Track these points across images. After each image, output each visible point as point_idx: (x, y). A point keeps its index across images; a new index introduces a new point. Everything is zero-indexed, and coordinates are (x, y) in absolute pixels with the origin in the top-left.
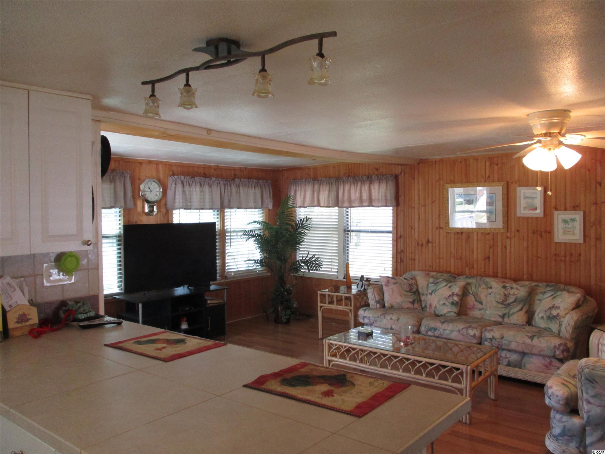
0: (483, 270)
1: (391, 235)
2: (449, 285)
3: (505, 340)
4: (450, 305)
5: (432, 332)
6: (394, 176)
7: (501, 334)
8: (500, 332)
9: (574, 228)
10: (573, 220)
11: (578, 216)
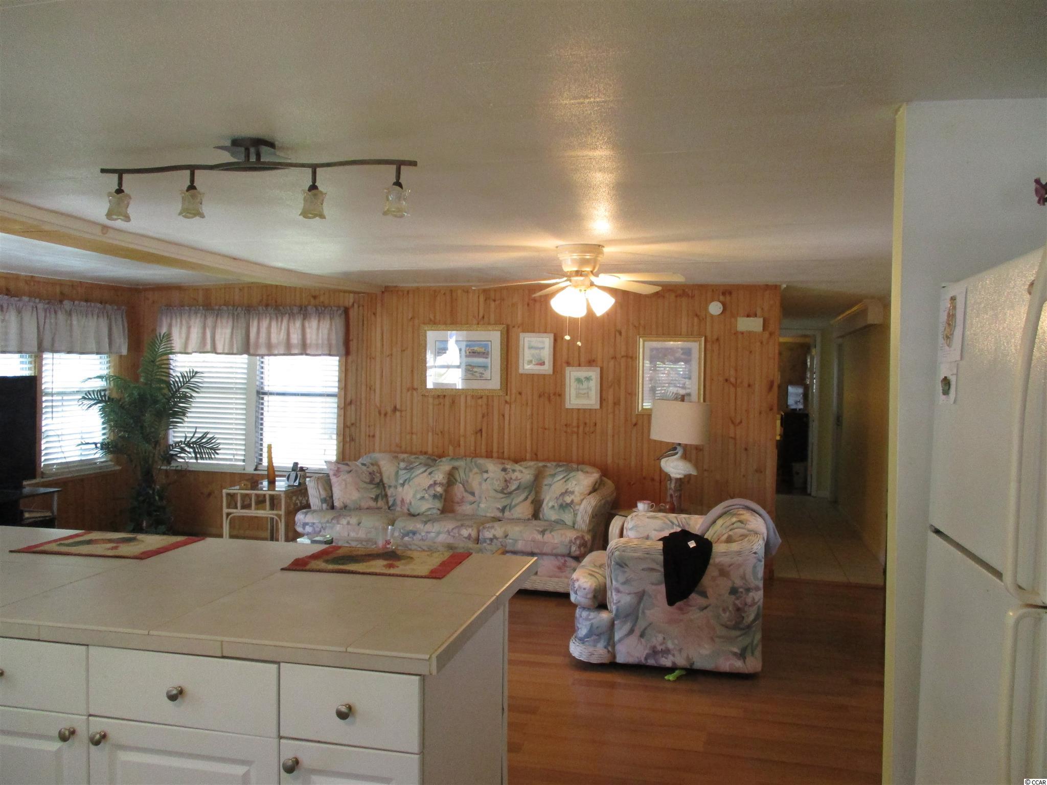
0: (472, 448)
1: (335, 400)
2: (429, 471)
3: (510, 539)
4: (431, 499)
5: (410, 538)
6: (342, 309)
7: (505, 531)
8: (503, 529)
9: (589, 388)
10: (588, 379)
11: (593, 374)
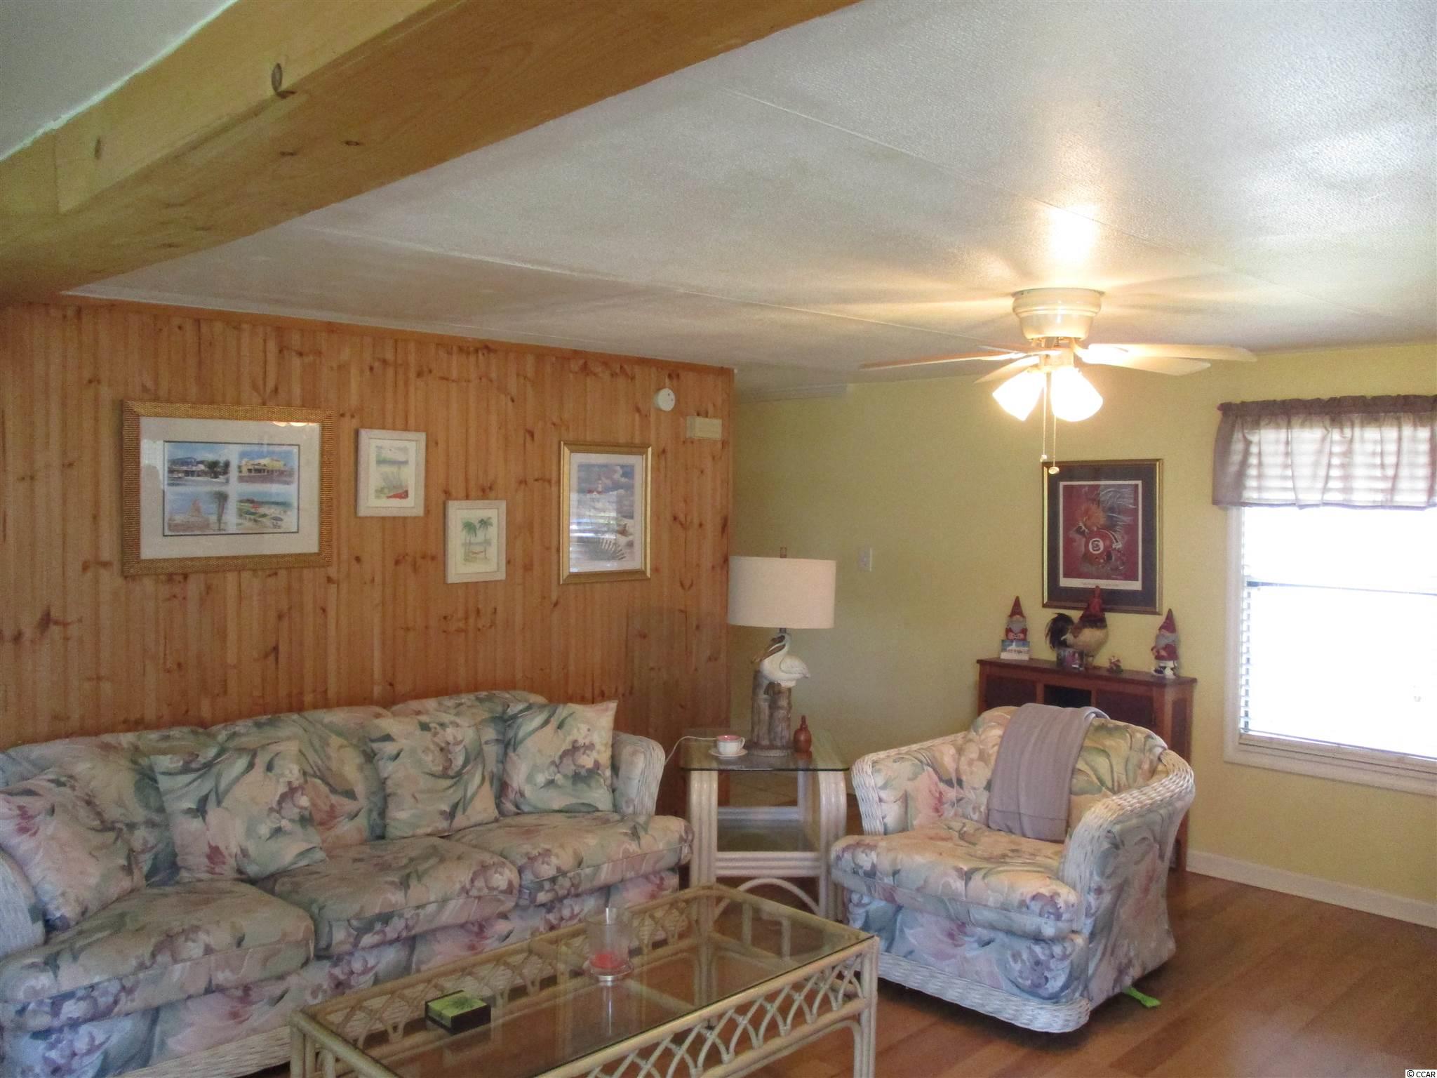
2: (261, 761)
5: (377, 933)
8: (570, 851)
10: (484, 523)
11: (494, 512)
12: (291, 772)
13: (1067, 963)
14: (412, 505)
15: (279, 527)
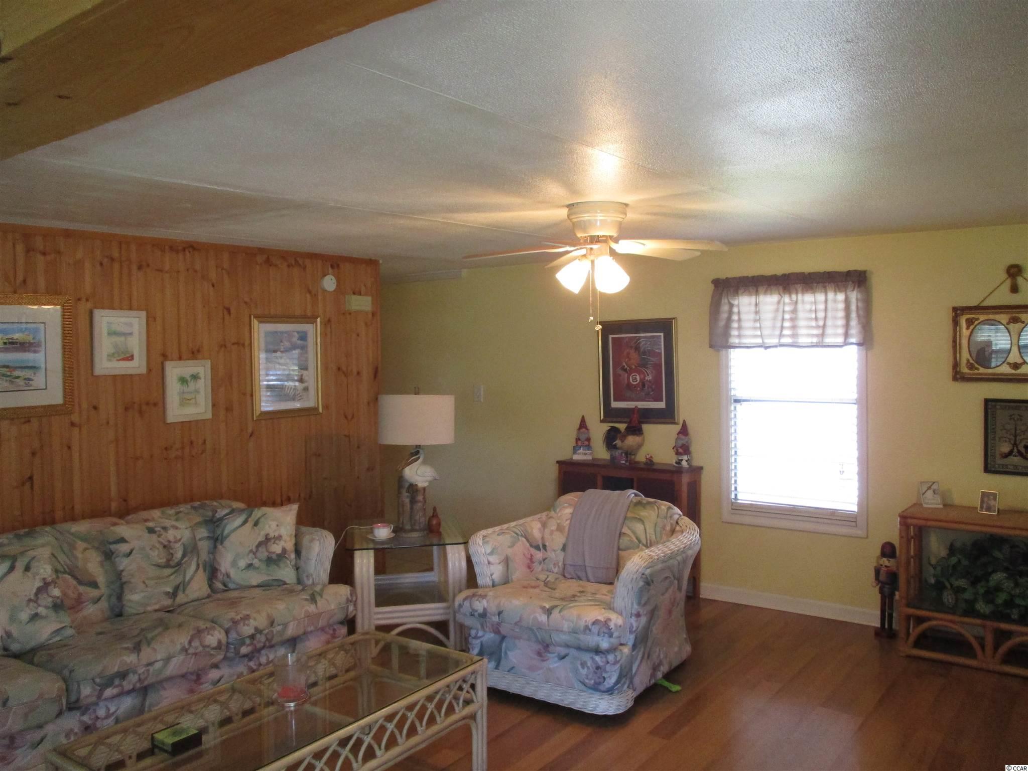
2: (20, 564)
4: (52, 614)
5: (117, 686)
9: (197, 392)
10: (195, 377)
11: (202, 368)
12: (45, 572)
13: (618, 666)
14: (137, 366)
15: (31, 386)
